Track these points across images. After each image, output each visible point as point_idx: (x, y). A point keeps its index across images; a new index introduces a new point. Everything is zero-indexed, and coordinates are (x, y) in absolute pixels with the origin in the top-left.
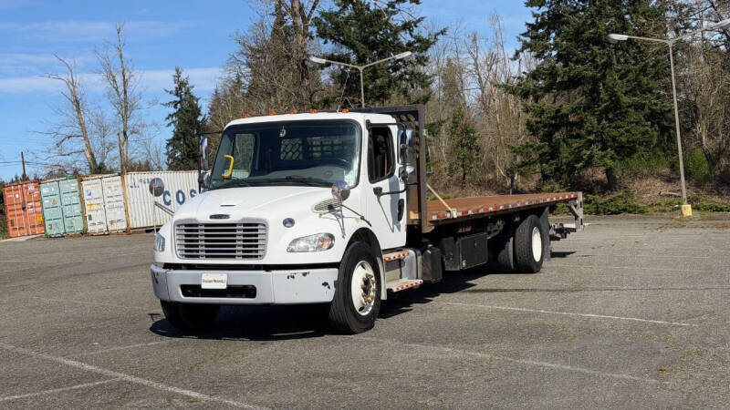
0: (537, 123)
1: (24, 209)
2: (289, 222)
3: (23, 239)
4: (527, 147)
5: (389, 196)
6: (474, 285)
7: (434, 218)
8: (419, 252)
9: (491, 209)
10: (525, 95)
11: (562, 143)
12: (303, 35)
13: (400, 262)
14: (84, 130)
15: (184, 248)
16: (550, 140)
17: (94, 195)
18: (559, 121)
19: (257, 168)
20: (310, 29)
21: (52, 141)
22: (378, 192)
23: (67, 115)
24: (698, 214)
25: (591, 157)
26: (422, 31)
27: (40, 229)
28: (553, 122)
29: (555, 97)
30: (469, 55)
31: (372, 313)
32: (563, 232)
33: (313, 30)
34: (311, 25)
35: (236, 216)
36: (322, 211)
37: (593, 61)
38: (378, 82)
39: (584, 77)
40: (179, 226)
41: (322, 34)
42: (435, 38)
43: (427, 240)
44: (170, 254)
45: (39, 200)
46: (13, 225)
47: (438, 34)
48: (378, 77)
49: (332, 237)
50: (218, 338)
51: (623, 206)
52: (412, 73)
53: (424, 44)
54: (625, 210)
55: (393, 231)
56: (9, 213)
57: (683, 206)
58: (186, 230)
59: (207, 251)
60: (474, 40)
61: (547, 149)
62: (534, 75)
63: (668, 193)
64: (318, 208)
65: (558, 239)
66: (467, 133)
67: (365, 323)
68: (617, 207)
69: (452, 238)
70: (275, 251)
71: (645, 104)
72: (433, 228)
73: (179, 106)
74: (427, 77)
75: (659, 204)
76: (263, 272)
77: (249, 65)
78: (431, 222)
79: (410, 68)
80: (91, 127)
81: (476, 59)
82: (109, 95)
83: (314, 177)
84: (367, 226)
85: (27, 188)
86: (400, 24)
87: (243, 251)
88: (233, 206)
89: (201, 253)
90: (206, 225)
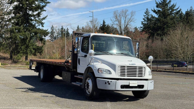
40: (119, 66)
58: (121, 68)
76: (146, 81)
87: (139, 75)
88: (131, 61)
89: (126, 75)
90: (128, 67)
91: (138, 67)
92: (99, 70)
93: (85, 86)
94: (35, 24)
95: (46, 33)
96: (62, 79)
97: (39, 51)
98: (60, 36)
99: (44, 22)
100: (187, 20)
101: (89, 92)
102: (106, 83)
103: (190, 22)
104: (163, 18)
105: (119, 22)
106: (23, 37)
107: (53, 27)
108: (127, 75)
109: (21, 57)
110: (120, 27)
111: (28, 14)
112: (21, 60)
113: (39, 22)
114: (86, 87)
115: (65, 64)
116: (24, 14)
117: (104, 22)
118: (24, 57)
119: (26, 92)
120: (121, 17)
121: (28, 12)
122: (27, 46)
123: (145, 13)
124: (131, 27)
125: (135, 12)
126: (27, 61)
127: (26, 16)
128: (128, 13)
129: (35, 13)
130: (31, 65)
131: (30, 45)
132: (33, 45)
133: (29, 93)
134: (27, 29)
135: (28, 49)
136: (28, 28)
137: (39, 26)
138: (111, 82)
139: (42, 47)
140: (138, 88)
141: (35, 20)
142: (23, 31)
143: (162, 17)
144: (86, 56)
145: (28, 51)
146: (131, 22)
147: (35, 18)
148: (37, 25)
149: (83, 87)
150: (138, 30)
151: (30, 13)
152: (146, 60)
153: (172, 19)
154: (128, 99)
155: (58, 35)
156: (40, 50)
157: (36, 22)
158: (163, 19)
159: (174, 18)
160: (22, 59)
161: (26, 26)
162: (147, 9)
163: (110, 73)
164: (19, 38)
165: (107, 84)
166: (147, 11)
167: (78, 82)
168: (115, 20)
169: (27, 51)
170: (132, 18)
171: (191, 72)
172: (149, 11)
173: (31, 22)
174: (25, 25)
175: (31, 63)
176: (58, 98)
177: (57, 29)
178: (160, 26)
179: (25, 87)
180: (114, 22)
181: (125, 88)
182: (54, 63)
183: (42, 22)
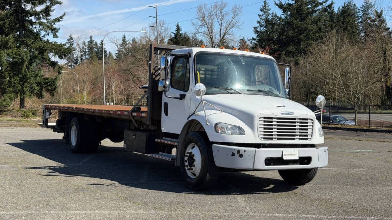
87: (300, 136)
88: (284, 106)
89: (274, 137)
90: (278, 119)
91: (298, 119)
92: (218, 126)
93: (183, 161)
94: (39, 31)
95: (62, 51)
96: (123, 146)
97: (49, 88)
98: (87, 56)
99: (58, 28)
100: (343, 24)
101: (194, 175)
102: (233, 155)
103: (349, 28)
104: (299, 19)
105: (208, 27)
106: (12, 58)
107: (71, 38)
108: (276, 137)
109: (11, 99)
110: (211, 38)
111: (24, 10)
112: (10, 108)
113: (48, 27)
114: (186, 164)
115: (132, 114)
116: (14, 10)
117: (178, 29)
118: (18, 101)
119: (50, 177)
120: (214, 18)
121: (23, 7)
122: (24, 79)
123: (261, 10)
124: (232, 38)
125: (240, 9)
126: (24, 109)
127: (20, 15)
128: (225, 10)
129: (39, 8)
130: (47, 117)
131: (29, 75)
132: (36, 76)
133: (59, 177)
134: (22, 43)
135: (26, 83)
136: (24, 39)
137: (48, 35)
138: (245, 151)
139: (55, 79)
140: (299, 163)
141: (38, 23)
142: (13, 46)
143: (296, 19)
144: (182, 97)
145: (25, 89)
146: (234, 29)
147: (39, 18)
148: (43, 33)
149: (178, 164)
150: (247, 43)
151: (29, 7)
152: (311, 103)
153: (315, 22)
154: (272, 186)
155: (82, 55)
156: (51, 86)
157: (41, 28)
158: (297, 22)
159: (320, 21)
160: (12, 105)
161: (19, 36)
162: (265, 3)
163: (242, 132)
164: (5, 61)
165: (237, 156)
166: (265, 6)
167: (164, 152)
168: (200, 24)
169: (23, 88)
170: (234, 20)
171: (365, 128)
172: (269, 6)
173: (31, 27)
174: (18, 33)
175: (47, 114)
176: (125, 188)
177: (80, 42)
178: (293, 37)
179: (43, 166)
180: (199, 28)
181: (274, 165)
182: (104, 112)
183: (55, 26)
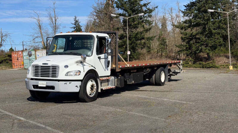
0: (185, 37)
1: (18, 59)
2: (66, 66)
3: (17, 69)
4: (181, 45)
5: (104, 59)
6: (139, 89)
7: (121, 67)
8: (116, 78)
9: (144, 65)
10: (182, 29)
11: (193, 45)
12: (111, 7)
13: (108, 81)
14: (42, 35)
15: (34, 73)
16: (189, 43)
17: (40, 56)
18: (192, 37)
19: (66, 49)
20: (114, 5)
21: (32, 38)
22: (99, 58)
23: (37, 30)
24: (235, 69)
25: (201, 49)
26: (150, 7)
27: (22, 66)
28: (190, 37)
29: (191, 29)
30: (169, 15)
31: (94, 96)
32: (176, 73)
33: (115, 5)
34: (114, 4)
35: (50, 64)
36: (78, 63)
37: (204, 18)
38: (135, 22)
39: (200, 23)
40: (33, 66)
41: (118, 7)
42: (154, 9)
43: (119, 74)
44: (30, 75)
45: (22, 57)
46: (14, 65)
47: (155, 8)
48: (135, 21)
49: (80, 72)
50: (45, 102)
51: (211, 66)
52: (146, 20)
53: (150, 11)
54: (212, 67)
55: (105, 70)
56: (13, 61)
57: (230, 66)
58: (35, 68)
59: (41, 75)
60: (171, 10)
61: (187, 46)
62: (185, 22)
63: (227, 62)
64: (77, 62)
65: (174, 75)
66: (163, 40)
67: (91, 99)
68: (209, 66)
69: (129, 73)
70: (61, 75)
71: (220, 33)
72: (120, 70)
73: (75, 28)
74: (151, 22)
75: (223, 65)
76: (57, 82)
77: (97, 16)
78: (119, 68)
79: (145, 19)
80: (44, 34)
81: (171, 16)
82: (50, 24)
83: (79, 53)
84: (93, 68)
85: (19, 53)
86: (143, 4)
